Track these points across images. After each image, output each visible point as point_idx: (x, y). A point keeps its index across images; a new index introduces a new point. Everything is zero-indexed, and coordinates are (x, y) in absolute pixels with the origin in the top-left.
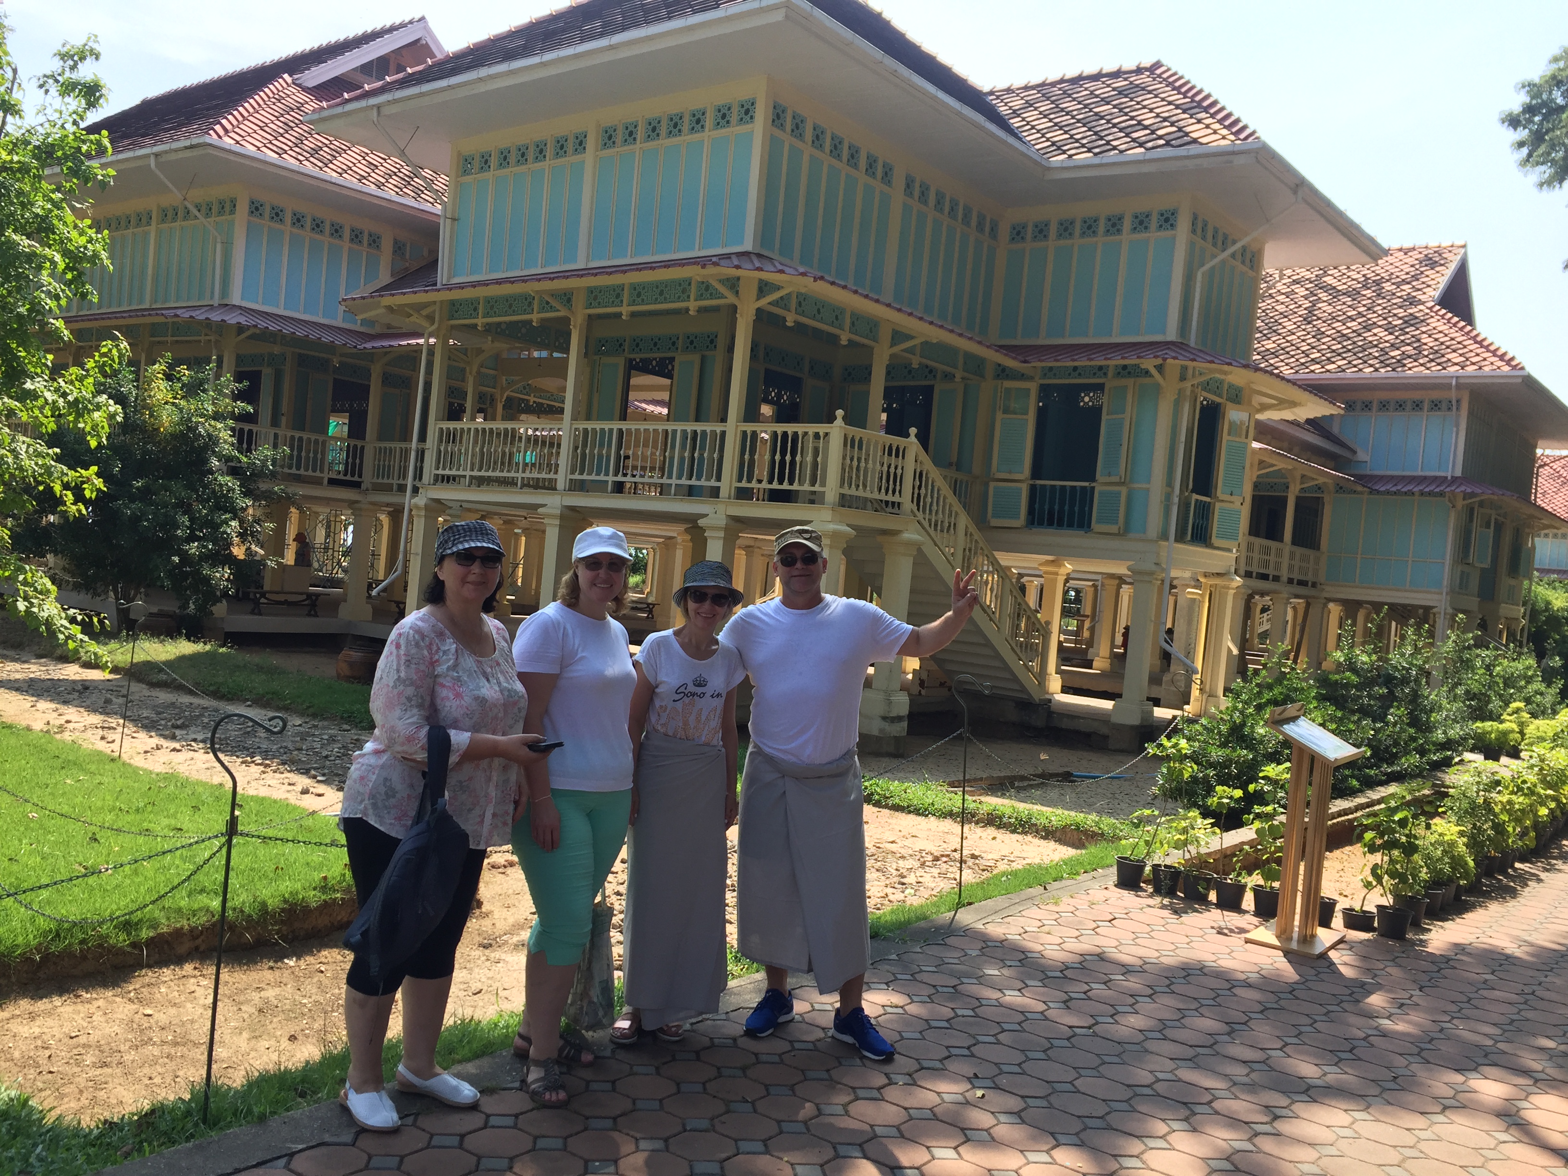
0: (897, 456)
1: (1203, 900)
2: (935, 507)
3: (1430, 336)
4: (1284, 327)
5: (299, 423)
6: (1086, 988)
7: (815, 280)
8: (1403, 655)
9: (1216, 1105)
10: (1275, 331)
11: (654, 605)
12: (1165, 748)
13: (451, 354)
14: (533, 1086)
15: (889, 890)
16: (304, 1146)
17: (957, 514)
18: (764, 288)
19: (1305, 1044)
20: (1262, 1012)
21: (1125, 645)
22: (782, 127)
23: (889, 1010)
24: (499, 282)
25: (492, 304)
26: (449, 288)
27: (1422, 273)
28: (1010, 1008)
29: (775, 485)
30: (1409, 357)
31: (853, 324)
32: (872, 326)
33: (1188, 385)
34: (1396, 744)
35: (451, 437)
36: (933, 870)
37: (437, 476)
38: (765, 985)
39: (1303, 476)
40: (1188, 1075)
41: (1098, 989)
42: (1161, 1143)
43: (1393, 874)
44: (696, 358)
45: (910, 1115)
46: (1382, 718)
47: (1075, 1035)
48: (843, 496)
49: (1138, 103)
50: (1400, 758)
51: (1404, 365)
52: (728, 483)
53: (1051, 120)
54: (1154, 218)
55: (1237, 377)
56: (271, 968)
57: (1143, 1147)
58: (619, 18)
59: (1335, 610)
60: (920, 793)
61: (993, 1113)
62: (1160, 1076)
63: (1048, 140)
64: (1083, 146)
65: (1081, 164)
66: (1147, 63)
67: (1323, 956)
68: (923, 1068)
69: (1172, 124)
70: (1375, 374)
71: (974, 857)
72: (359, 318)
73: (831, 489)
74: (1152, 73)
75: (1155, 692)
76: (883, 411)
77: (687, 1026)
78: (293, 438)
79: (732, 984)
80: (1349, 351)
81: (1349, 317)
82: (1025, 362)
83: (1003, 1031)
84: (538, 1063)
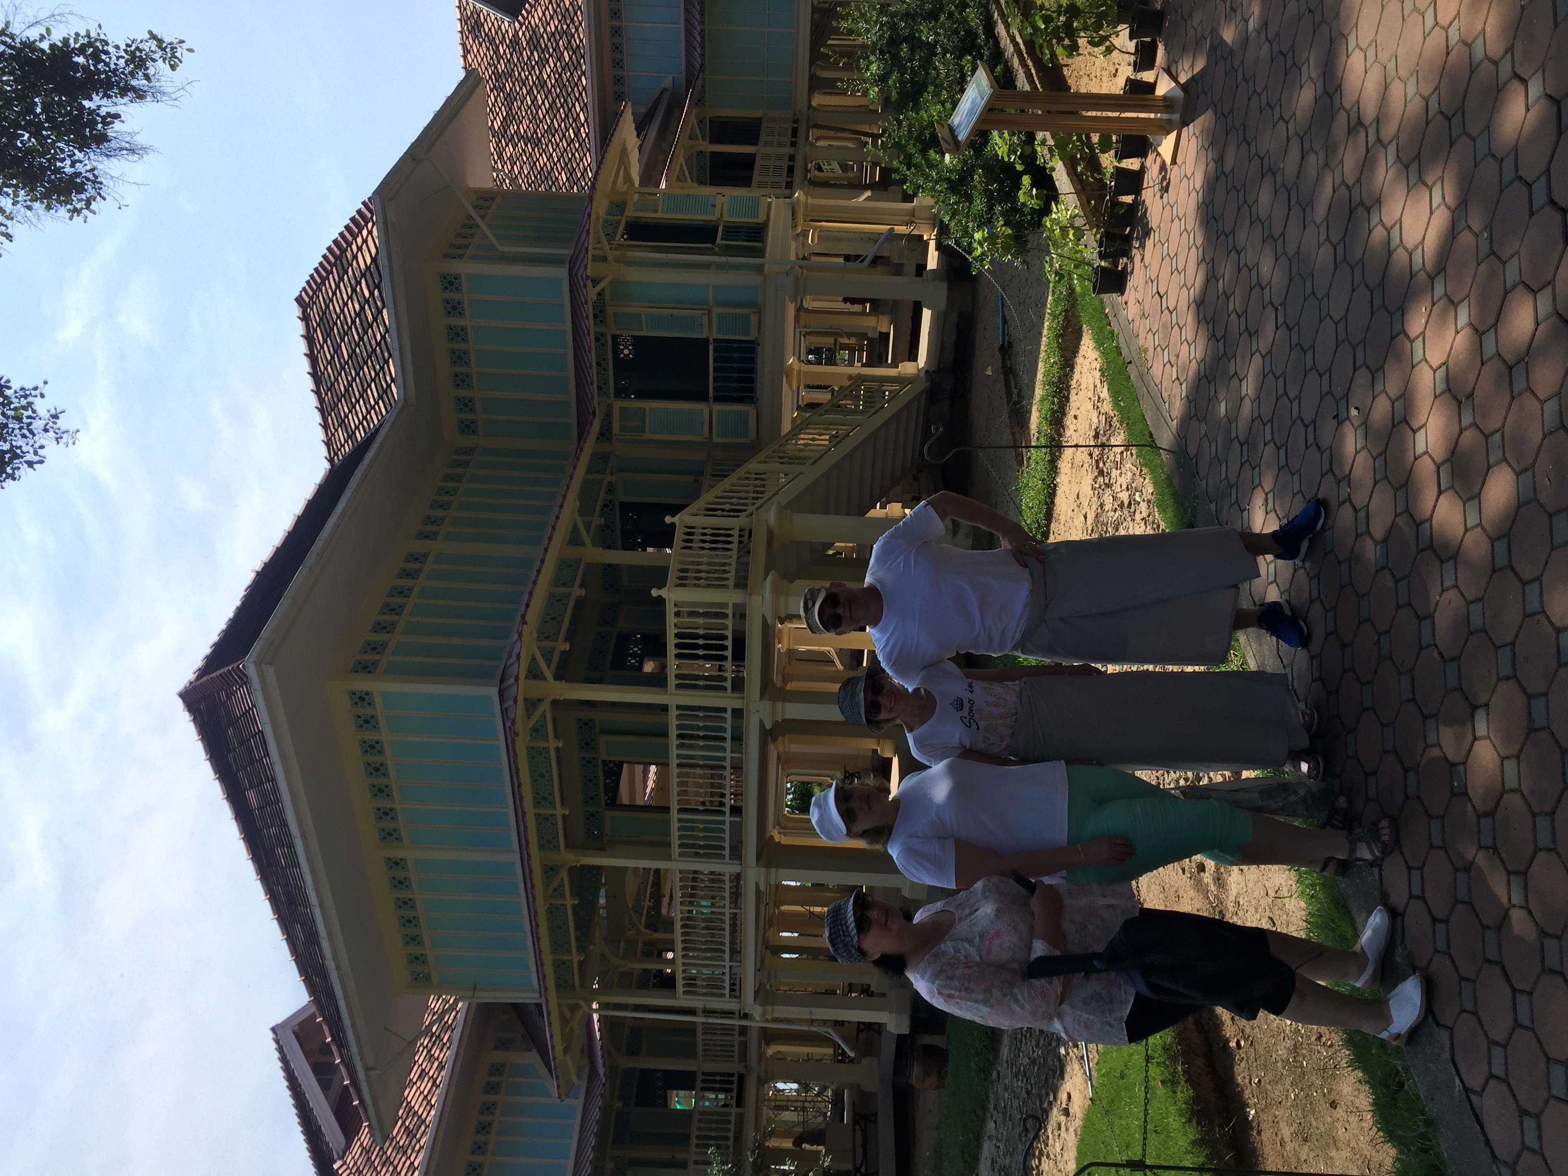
0: (692, 534)
1: (1133, 208)
2: (743, 495)
3: (549, 24)
4: (545, 164)
5: (683, 1140)
6: (1234, 315)
7: (525, 623)
8: (868, 31)
9: (1350, 181)
10: (549, 174)
11: (846, 772)
12: (983, 253)
13: (605, 987)
14: (1377, 853)
15: (1138, 517)
16: (1457, 1078)
17: (748, 473)
18: (534, 674)
19: (1280, 100)
20: (1249, 144)
21: (862, 301)
22: (375, 664)
23: (1270, 506)
24: (536, 940)
25: (558, 946)
26: (543, 989)
27: (486, 35)
28: (1260, 389)
29: (729, 653)
30: (569, 42)
31: (564, 584)
32: (566, 566)
33: (610, 254)
34: (956, 32)
35: (691, 982)
36: (1113, 475)
37: (730, 996)
38: (1252, 631)
39: (690, 138)
40: (1320, 211)
41: (1235, 303)
42: (1395, 232)
43: (1098, 27)
44: (603, 739)
45: (1382, 479)
46: (931, 47)
47: (1285, 323)
48: (736, 586)
49: (338, 317)
50: (971, 26)
51: (578, 46)
52: (728, 701)
53: (358, 401)
54: (449, 295)
55: (600, 207)
56: (1259, 1133)
57: (1401, 250)
58: (273, 830)
59: (818, 100)
60: (1032, 493)
61: (1374, 398)
62: (1323, 237)
63: (377, 403)
64: (382, 368)
65: (400, 370)
66: (297, 311)
67: (1185, 87)
68: (1331, 469)
69: (359, 283)
70: (588, 74)
71: (1096, 436)
72: (576, 1082)
73: (729, 597)
74: (308, 305)
75: (911, 268)
76: (646, 550)
77: (1302, 705)
78: (697, 1146)
79: (1252, 666)
80: (565, 101)
81: (532, 103)
82: (594, 413)
83: (1286, 393)
84: (1352, 850)
